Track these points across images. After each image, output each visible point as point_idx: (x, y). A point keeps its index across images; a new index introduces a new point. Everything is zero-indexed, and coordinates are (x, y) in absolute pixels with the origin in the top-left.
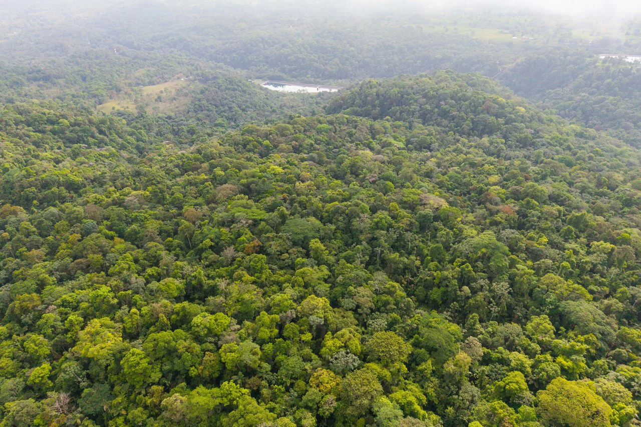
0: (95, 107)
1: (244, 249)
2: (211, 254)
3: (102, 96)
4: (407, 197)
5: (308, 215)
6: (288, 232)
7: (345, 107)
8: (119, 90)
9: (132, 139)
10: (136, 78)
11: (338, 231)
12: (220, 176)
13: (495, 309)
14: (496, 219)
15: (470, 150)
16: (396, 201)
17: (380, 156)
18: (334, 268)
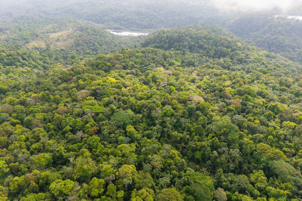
0: (24, 45)
1: (88, 132)
2: (71, 134)
3: (28, 39)
4: (182, 96)
5: (127, 108)
6: (114, 120)
7: (151, 43)
8: (37, 36)
9: (41, 62)
10: (46, 29)
11: (144, 117)
12: (81, 84)
13: (231, 165)
14: (230, 108)
15: (214, 66)
16: (176, 99)
17: (168, 71)
18: (141, 141)
